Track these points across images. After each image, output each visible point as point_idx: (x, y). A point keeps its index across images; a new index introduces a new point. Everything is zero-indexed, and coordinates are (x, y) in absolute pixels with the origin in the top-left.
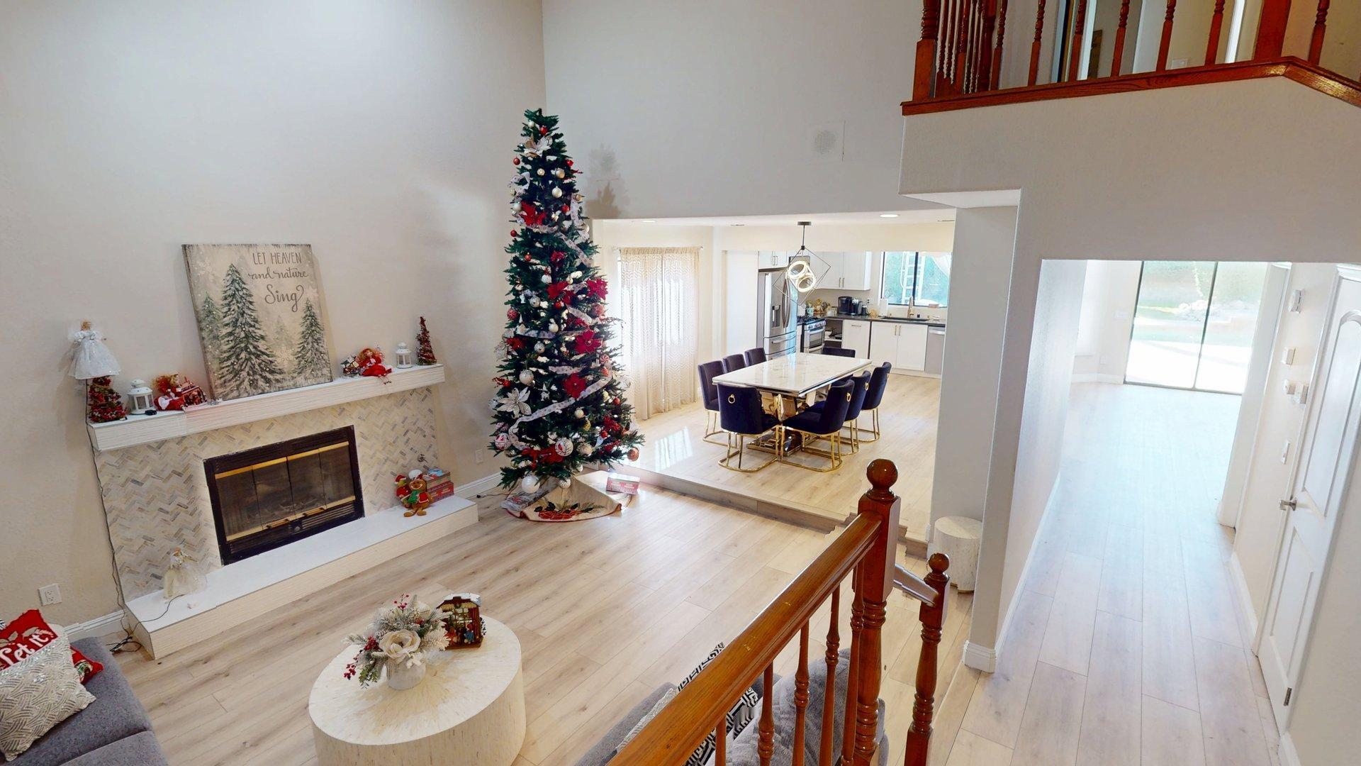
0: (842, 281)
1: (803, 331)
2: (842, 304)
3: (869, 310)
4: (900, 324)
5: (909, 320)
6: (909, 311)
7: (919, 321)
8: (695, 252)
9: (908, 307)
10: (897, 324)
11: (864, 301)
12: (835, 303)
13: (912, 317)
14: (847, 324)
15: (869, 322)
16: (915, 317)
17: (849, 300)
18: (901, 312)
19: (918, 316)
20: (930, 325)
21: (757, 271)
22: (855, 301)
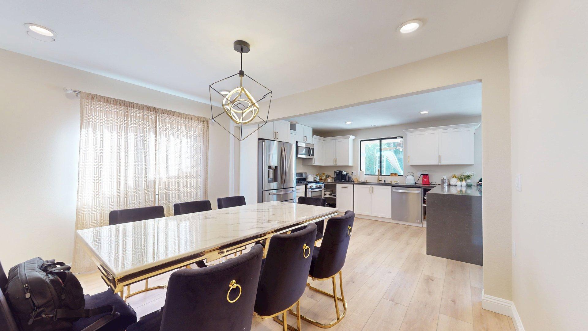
0: (335, 160)
1: (306, 189)
2: (337, 175)
3: (353, 178)
4: (373, 186)
5: (379, 184)
6: (378, 178)
7: (385, 184)
8: (205, 121)
9: (377, 176)
10: (371, 186)
11: (350, 173)
12: (333, 175)
13: (380, 182)
14: (339, 186)
15: (352, 185)
16: (383, 182)
17: (340, 172)
18: (374, 180)
19: (385, 181)
20: (393, 186)
21: (257, 139)
22: (345, 173)
